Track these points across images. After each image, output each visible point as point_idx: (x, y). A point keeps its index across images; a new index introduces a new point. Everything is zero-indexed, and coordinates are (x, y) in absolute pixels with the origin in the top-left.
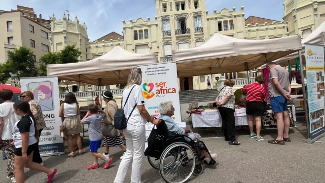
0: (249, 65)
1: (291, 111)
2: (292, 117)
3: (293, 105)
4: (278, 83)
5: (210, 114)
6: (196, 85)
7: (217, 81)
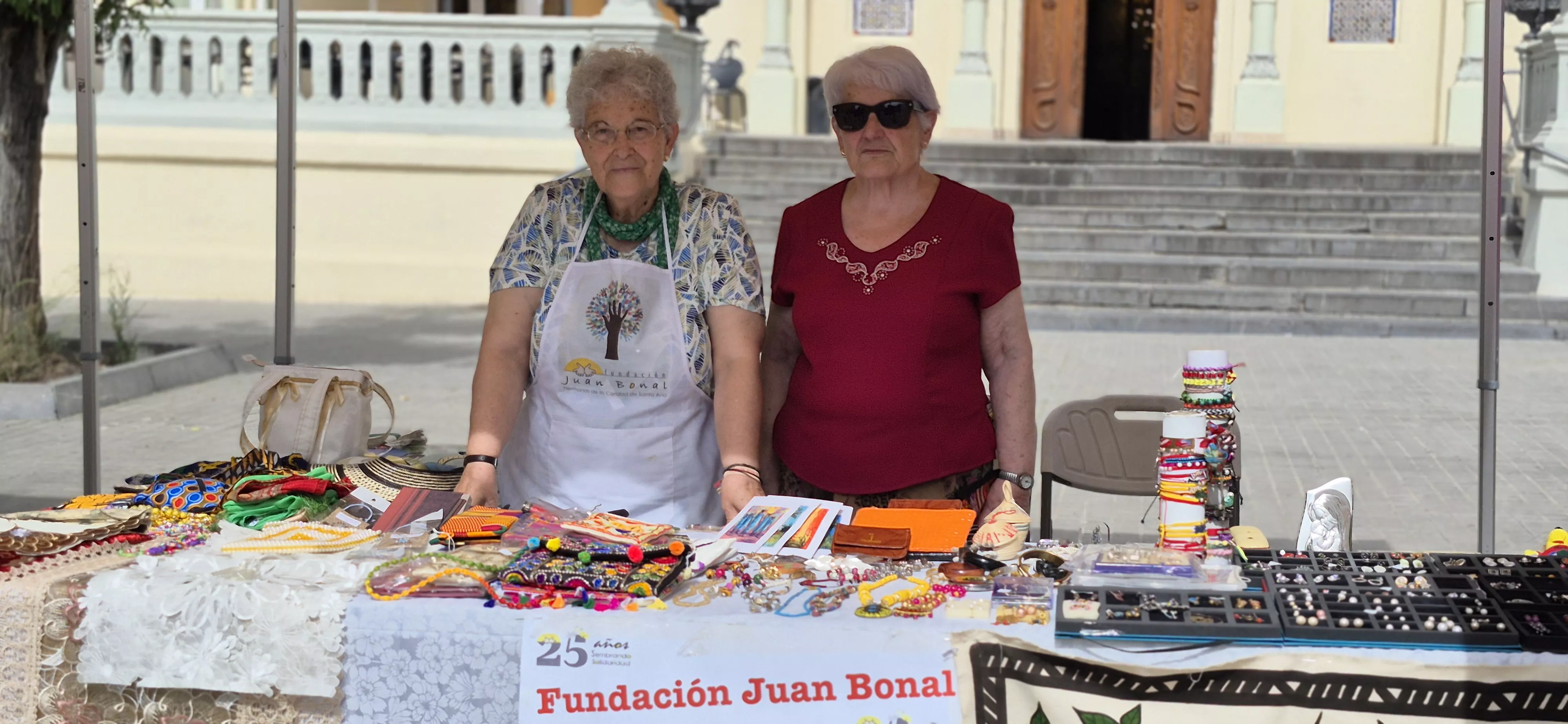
6: (1243, 77)
7: (1526, 38)
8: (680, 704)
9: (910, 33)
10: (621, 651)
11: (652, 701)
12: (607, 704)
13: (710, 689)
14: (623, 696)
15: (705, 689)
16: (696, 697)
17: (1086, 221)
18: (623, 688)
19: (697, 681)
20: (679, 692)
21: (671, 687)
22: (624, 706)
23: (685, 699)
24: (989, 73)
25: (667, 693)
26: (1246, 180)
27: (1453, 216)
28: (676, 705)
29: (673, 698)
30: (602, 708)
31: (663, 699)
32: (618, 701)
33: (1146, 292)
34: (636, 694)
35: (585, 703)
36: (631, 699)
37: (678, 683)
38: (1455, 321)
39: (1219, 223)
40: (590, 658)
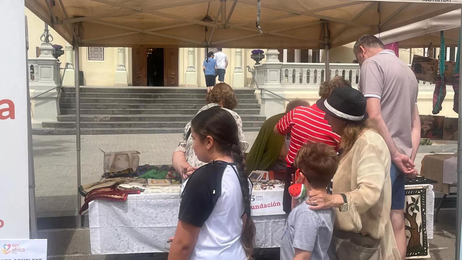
0: (334, 30)
1: (424, 206)
2: (424, 224)
3: (431, 186)
4: (380, 117)
5: (159, 205)
6: (187, 71)
7: (256, 64)
8: (272, 206)
9: (103, 60)
10: (261, 198)
11: (267, 206)
12: (259, 207)
13: (277, 203)
14: (262, 205)
15: (276, 203)
16: (275, 205)
17: (163, 107)
18: (262, 204)
19: (275, 202)
20: (271, 204)
21: (270, 203)
22: (263, 207)
23: (273, 205)
24: (126, 70)
25: (270, 204)
26: (198, 97)
27: (245, 104)
28: (271, 206)
29: (271, 205)
30: (258, 208)
31: (269, 205)
32: (261, 207)
33: (183, 124)
34: (264, 205)
35: (255, 207)
36: (263, 206)
37: (271, 202)
38: (250, 128)
39: (194, 107)
40: (255, 200)
